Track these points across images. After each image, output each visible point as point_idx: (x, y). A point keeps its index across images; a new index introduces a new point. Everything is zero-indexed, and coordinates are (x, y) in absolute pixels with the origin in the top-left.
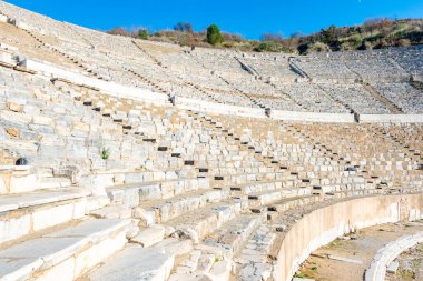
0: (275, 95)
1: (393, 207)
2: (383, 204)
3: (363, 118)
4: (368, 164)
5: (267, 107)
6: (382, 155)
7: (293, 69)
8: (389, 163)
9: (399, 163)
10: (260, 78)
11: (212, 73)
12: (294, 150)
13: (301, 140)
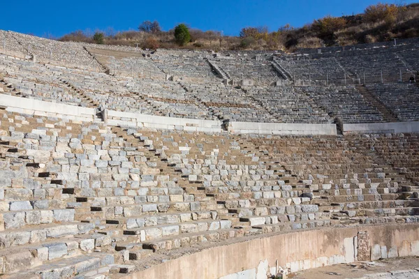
0: (243, 103)
1: (348, 242)
2: (332, 239)
3: (347, 128)
4: (333, 187)
5: (226, 117)
6: (356, 176)
7: (274, 69)
8: (362, 186)
9: (374, 186)
10: (231, 83)
11: (171, 79)
12: (240, 172)
13: (256, 159)
